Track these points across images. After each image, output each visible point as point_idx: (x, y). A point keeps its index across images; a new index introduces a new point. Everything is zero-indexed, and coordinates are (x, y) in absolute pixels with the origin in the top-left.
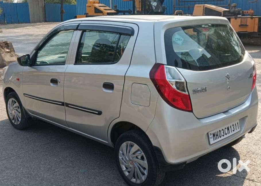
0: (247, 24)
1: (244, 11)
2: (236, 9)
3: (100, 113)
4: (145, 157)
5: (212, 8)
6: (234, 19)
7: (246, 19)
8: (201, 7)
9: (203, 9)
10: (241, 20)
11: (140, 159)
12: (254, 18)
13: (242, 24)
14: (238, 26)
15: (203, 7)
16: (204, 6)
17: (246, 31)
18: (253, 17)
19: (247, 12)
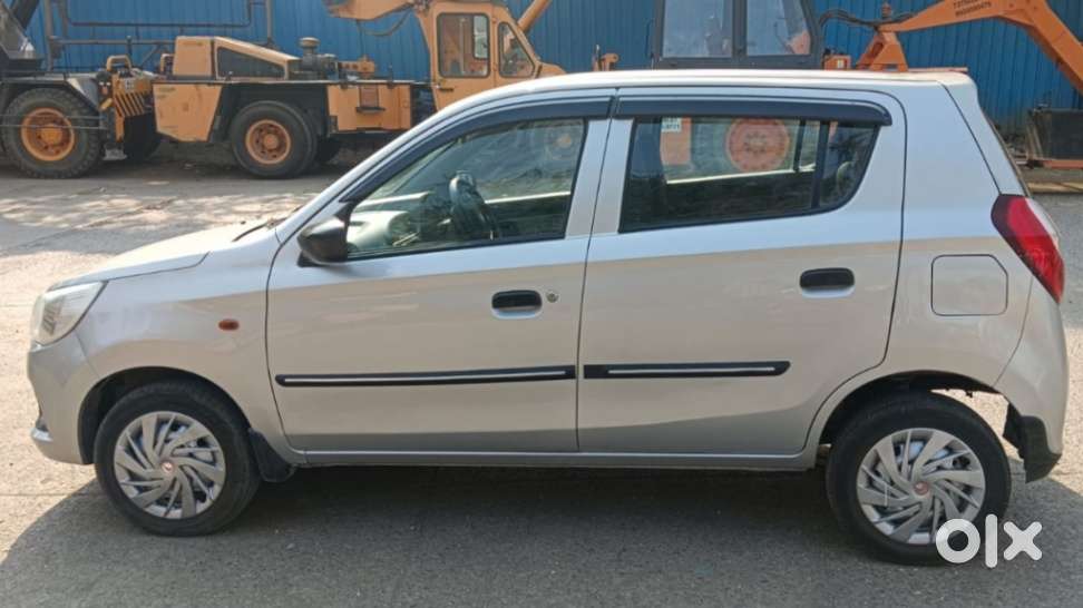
0: (381, 105)
1: (344, 63)
2: (319, 56)
3: (781, 368)
4: (976, 458)
5: (247, 49)
6: (339, 86)
7: (374, 91)
8: (200, 44)
9: (212, 54)
10: (360, 90)
11: (952, 469)
12: (396, 84)
13: (365, 103)
14: (353, 109)
15: (209, 45)
16: (212, 43)
17: (376, 126)
18: (396, 81)
19: (355, 67)
